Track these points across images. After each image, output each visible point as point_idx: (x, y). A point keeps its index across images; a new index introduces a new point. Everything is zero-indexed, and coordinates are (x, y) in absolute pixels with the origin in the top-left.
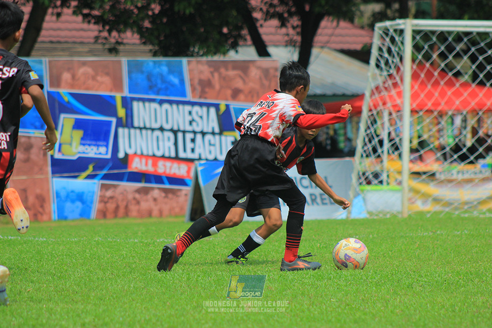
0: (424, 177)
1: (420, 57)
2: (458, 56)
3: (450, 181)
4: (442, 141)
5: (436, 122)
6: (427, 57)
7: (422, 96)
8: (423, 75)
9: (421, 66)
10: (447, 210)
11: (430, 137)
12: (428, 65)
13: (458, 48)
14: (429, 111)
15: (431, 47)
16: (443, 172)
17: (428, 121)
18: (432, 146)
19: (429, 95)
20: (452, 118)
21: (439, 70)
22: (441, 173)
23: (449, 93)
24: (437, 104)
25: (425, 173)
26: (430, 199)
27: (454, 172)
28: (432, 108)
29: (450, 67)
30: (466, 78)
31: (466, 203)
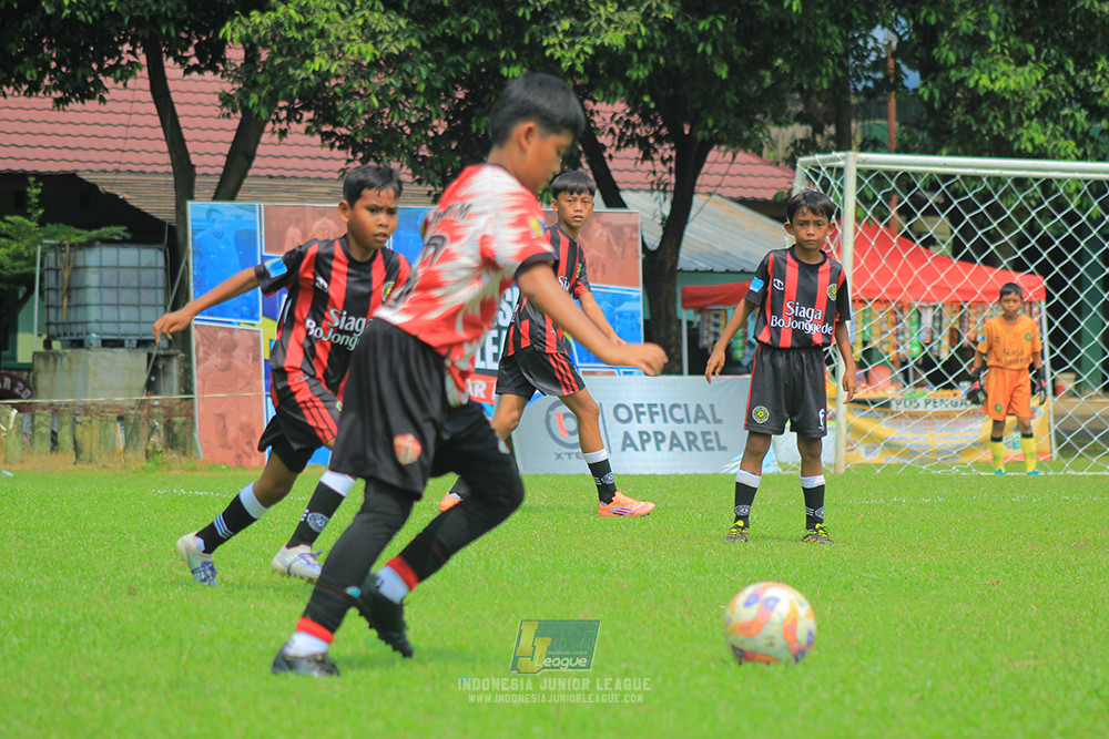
0: (872, 407)
1: (869, 213)
2: (930, 212)
3: (914, 416)
4: (902, 351)
5: (892, 318)
6: (881, 214)
7: (872, 276)
8: (873, 243)
9: (871, 228)
10: (908, 462)
11: (882, 343)
12: (881, 226)
13: (931, 201)
14: (883, 302)
15: (887, 197)
16: (902, 400)
17: (880, 316)
18: (885, 358)
19: (884, 276)
20: (919, 313)
21: (899, 235)
22: (898, 402)
23: (916, 272)
24: (895, 290)
25: (873, 402)
26: (881, 445)
27: (921, 401)
28: (888, 297)
29: (916, 230)
30: (945, 249)
31: (939, 452)
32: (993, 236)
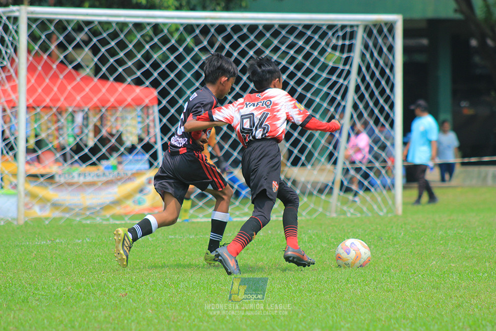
0: (42, 179)
1: (37, 48)
2: (78, 47)
3: (70, 184)
4: (61, 140)
5: (54, 119)
6: (44, 48)
7: (40, 90)
8: (40, 68)
9: (37, 57)
10: (67, 216)
11: (48, 135)
12: (45, 57)
13: (78, 39)
14: (48, 108)
15: (49, 37)
16: (63, 174)
17: (46, 118)
18: (50, 146)
19: (47, 91)
20: (72, 115)
21: (58, 62)
22: (60, 175)
23: (69, 88)
24: (55, 100)
25: (42, 176)
26: (49, 204)
27: (75, 174)
28: (51, 104)
29: (69, 59)
30: (88, 71)
31: (88, 208)
32: (120, 62)
